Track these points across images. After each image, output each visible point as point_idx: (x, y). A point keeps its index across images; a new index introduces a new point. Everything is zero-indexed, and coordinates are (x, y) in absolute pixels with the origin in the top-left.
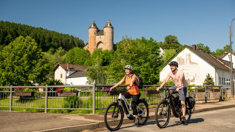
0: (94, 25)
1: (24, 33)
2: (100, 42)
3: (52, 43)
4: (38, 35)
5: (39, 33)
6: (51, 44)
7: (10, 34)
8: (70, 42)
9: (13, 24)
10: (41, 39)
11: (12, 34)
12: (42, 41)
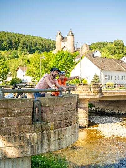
0: (60, 34)
1: (16, 40)
2: (64, 47)
3: (38, 47)
4: (26, 41)
5: (28, 39)
6: (36, 48)
7: (5, 41)
8: (51, 45)
9: (8, 33)
10: (29, 44)
11: (7, 41)
12: (30, 45)
